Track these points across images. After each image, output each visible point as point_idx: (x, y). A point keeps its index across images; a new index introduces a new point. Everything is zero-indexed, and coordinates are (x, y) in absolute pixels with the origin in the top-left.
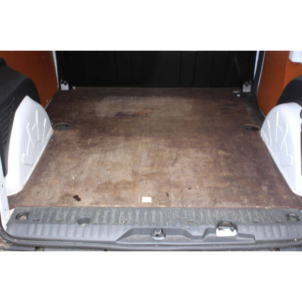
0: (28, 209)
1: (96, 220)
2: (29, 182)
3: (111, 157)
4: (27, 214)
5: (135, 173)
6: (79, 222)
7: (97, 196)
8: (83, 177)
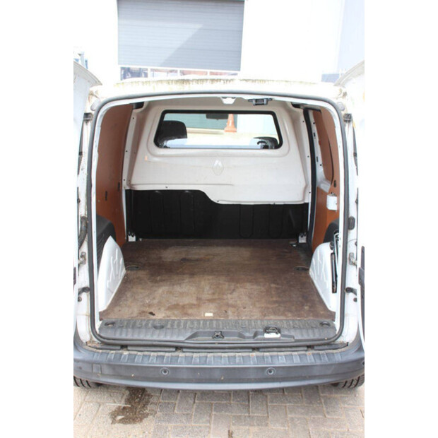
0: (114, 320)
1: (169, 326)
2: (110, 304)
3: (178, 289)
4: (113, 323)
5: (199, 299)
6: (155, 327)
7: (169, 313)
8: (156, 301)
